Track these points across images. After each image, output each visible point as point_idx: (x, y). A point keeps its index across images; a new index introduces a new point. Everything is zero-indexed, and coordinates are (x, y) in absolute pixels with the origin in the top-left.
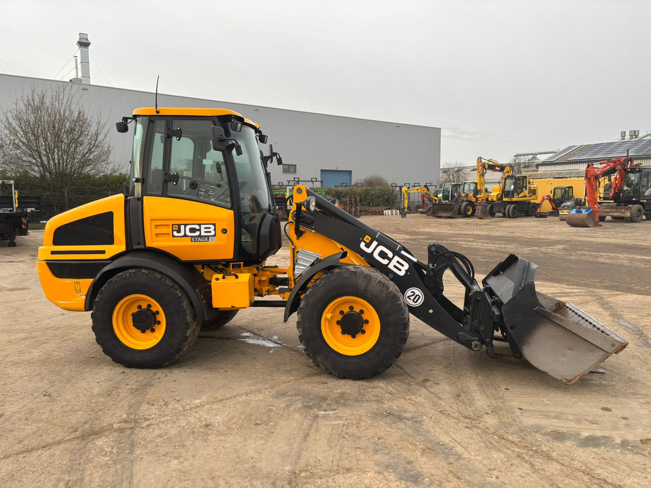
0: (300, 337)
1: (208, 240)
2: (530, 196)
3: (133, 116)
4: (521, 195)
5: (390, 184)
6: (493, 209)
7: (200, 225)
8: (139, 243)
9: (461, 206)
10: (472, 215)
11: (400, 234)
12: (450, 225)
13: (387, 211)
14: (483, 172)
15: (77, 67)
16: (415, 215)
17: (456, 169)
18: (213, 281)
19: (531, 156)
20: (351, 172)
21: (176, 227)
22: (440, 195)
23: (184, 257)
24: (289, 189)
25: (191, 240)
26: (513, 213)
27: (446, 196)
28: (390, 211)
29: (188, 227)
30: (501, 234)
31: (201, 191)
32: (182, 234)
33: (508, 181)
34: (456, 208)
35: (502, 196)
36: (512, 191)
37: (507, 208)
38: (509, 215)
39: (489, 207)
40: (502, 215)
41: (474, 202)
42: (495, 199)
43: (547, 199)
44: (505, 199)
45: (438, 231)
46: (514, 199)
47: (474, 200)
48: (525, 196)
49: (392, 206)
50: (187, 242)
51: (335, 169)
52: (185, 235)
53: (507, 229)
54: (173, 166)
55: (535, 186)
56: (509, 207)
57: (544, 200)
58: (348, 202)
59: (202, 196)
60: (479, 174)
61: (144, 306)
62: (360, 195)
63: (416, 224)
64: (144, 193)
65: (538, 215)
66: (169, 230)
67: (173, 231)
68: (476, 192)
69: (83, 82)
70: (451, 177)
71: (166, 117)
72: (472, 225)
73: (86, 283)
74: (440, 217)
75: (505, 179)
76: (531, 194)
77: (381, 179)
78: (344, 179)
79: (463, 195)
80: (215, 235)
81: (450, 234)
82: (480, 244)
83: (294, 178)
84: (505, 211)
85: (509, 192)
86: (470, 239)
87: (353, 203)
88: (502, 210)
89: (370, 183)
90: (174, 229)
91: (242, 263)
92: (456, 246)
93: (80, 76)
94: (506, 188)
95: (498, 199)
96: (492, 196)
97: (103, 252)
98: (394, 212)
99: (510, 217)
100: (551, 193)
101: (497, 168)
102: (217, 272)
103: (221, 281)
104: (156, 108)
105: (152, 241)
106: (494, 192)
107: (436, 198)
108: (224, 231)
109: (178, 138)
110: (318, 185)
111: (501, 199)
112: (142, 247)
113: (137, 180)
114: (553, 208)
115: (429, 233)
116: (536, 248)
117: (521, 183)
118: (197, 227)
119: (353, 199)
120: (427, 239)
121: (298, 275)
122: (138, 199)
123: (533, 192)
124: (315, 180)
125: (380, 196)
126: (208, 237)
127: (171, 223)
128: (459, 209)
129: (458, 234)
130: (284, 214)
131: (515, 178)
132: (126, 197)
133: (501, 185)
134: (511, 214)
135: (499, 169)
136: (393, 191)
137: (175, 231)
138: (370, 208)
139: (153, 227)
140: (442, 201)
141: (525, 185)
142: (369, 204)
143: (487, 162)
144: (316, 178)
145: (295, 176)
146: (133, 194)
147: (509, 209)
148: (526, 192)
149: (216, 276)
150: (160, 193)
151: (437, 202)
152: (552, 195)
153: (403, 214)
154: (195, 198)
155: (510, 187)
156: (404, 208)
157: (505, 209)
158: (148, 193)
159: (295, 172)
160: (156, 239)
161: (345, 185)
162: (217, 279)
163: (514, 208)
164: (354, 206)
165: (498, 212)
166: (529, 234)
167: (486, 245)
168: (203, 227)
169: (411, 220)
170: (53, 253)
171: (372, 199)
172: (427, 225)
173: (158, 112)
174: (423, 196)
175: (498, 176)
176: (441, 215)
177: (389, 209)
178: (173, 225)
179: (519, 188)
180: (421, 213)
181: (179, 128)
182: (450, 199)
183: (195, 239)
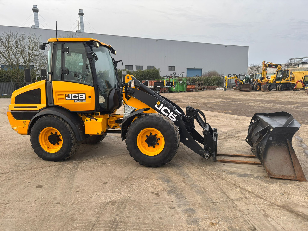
0: (127, 148)
1: (82, 101)
2: (291, 80)
3: (48, 42)
4: (286, 79)
5: (221, 75)
6: (270, 87)
7: (78, 94)
8: (51, 103)
9: (254, 85)
10: (260, 90)
11: (219, 99)
12: (246, 94)
13: (217, 88)
14: (265, 69)
15: (78, 25)
16: (231, 90)
17: (257, 67)
18: (85, 121)
19: (299, 60)
20: (202, 69)
21: (67, 95)
22: (244, 80)
23: (72, 110)
24: (166, 78)
25: (74, 101)
26: (281, 89)
27: (247, 80)
28: (219, 88)
29: (73, 95)
30: (269, 99)
31: (79, 78)
32: (70, 98)
33: (279, 73)
34: (251, 86)
35: (275, 80)
36: (281, 78)
37: (278, 87)
38: (279, 90)
39: (268, 86)
40: (276, 90)
41: (261, 84)
42: (272, 82)
43: (299, 82)
44: (277, 82)
45: (239, 97)
46: (282, 82)
47: (261, 82)
48: (288, 80)
49: (220, 86)
50: (72, 102)
51: (194, 68)
52: (72, 99)
53: (274, 97)
54: (66, 66)
55: (294, 75)
56: (279, 86)
57: (298, 82)
58: (198, 84)
59: (80, 81)
60: (263, 69)
61: (54, 133)
62: (205, 80)
63: (229, 94)
64: (53, 79)
65: (295, 90)
66: (64, 97)
67: (66, 97)
68: (262, 78)
69: (81, 32)
70: (254, 71)
71: (62, 43)
72: (257, 95)
73: (28, 122)
74: (243, 91)
75: (278, 72)
76: (291, 79)
77: (216, 73)
78: (198, 73)
79: (255, 80)
80: (85, 99)
81: (244, 99)
82: (255, 103)
83: (174, 73)
84: (277, 88)
85: (279, 78)
86: (252, 101)
87: (200, 84)
88: (275, 87)
89: (210, 74)
90: (66, 96)
91: (99, 113)
92: (243, 104)
93: (80, 29)
94: (278, 76)
95: (273, 82)
96: (270, 80)
97: (36, 107)
98: (221, 88)
99: (279, 91)
100: (303, 78)
101: (273, 66)
102: (88, 117)
103: (89, 121)
104: (57, 38)
105: (57, 102)
106: (271, 78)
107: (242, 82)
108: (90, 97)
109: (67, 53)
110: (185, 76)
111: (275, 82)
112: (53, 105)
113: (49, 73)
114: (303, 86)
115: (233, 98)
116: (283, 105)
117: (285, 74)
118: (77, 95)
119: (200, 82)
120: (231, 101)
121: (125, 117)
122: (50, 82)
123: (293, 78)
124: (183, 73)
125: (214, 81)
126: (82, 100)
127: (65, 93)
128: (253, 87)
129: (248, 99)
130: (167, 90)
131: (283, 71)
132: (46, 81)
133: (276, 75)
134: (280, 89)
135: (274, 67)
136: (221, 78)
137: (67, 97)
138: (209, 87)
139: (57, 95)
140: (245, 83)
141: (288, 74)
142: (209, 85)
143: (268, 63)
144: (184, 73)
145: (174, 72)
146: (48, 80)
147: (279, 87)
148: (289, 78)
149: (87, 119)
150: (60, 79)
151: (242, 84)
152: (303, 80)
153: (225, 90)
154: (76, 81)
155: (280, 76)
156: (226, 87)
157: (277, 87)
158: (55, 79)
159: (174, 70)
160: (59, 101)
161: (198, 75)
162: (87, 121)
163: (281, 87)
164: (201, 86)
165: (273, 88)
166: (284, 99)
167: (258, 104)
168: (79, 95)
169: (228, 92)
170: (15, 107)
171: (211, 83)
172: (234, 95)
173: (58, 40)
174: (236, 81)
175: (274, 70)
176: (244, 90)
177: (219, 87)
178: (66, 94)
179: (285, 76)
180: (235, 89)
181: (67, 48)
182: (249, 82)
183: (76, 101)
